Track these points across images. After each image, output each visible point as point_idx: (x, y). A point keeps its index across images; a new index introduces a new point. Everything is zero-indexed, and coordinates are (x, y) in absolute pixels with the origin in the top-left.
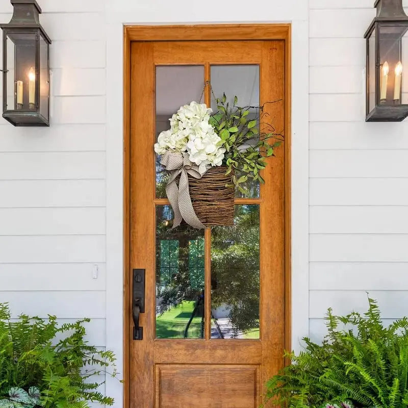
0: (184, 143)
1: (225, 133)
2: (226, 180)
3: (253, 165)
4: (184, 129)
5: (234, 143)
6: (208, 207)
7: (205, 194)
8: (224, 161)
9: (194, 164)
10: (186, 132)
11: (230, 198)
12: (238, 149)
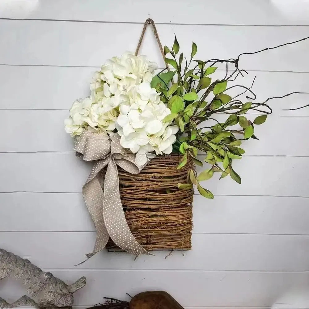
0: (111, 118)
1: (178, 102)
2: (178, 176)
3: (222, 152)
4: (113, 95)
5: (191, 118)
6: (150, 220)
7: (145, 199)
8: (176, 146)
9: (127, 151)
10: (116, 101)
11: (185, 205)
12: (198, 127)
